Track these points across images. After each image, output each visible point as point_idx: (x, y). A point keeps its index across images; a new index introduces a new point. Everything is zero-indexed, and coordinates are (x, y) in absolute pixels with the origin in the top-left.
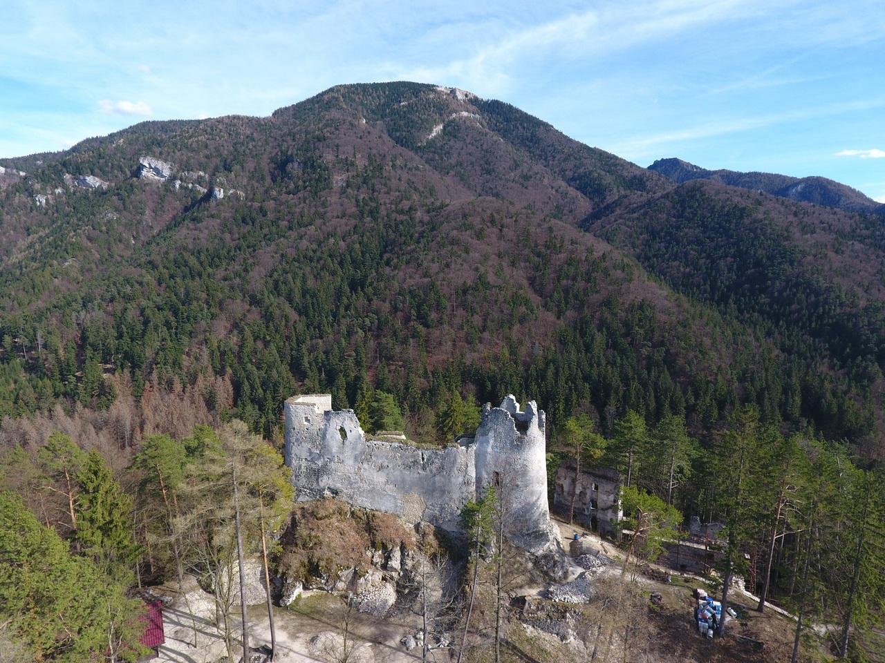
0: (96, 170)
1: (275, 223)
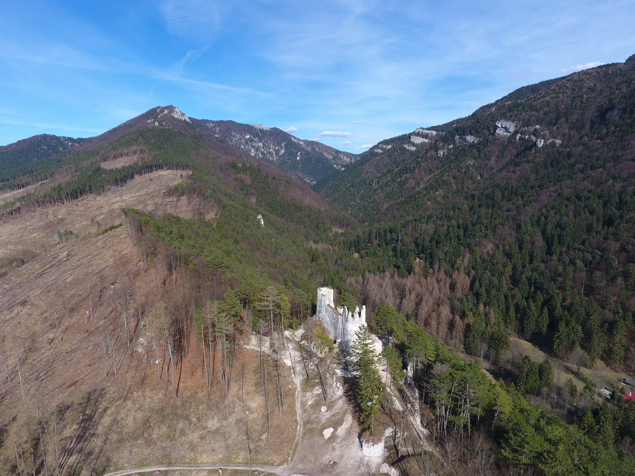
0: (473, 132)
1: (572, 166)
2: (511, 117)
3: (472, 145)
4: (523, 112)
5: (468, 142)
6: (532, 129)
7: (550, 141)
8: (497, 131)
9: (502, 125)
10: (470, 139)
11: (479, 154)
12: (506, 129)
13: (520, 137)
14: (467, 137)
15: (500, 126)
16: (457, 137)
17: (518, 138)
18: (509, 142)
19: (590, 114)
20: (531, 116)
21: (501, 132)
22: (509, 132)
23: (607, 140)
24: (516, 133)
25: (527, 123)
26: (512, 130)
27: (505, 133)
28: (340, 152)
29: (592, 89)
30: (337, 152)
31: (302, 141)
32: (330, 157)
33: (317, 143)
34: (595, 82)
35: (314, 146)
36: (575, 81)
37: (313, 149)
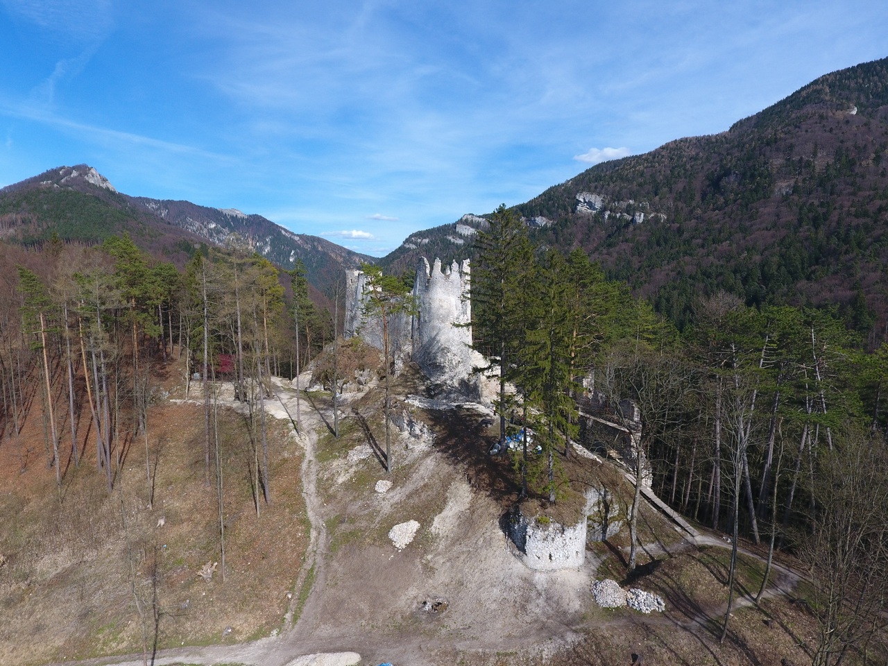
0: (545, 211)
1: (687, 242)
2: (596, 187)
3: (544, 229)
4: (611, 183)
5: (539, 226)
6: (624, 204)
7: (652, 215)
8: (579, 208)
9: (584, 199)
10: (541, 221)
11: (556, 238)
12: (590, 205)
13: (609, 216)
14: (536, 219)
15: (582, 200)
16: (523, 219)
17: (606, 217)
18: (595, 222)
19: (698, 183)
20: (621, 188)
21: (583, 209)
22: (595, 209)
23: (728, 209)
24: (604, 209)
25: (618, 197)
26: (598, 205)
27: (589, 211)
28: (354, 254)
29: (695, 158)
30: (350, 253)
31: (298, 235)
32: (340, 260)
33: (319, 240)
34: (697, 151)
35: (316, 244)
36: (671, 149)
37: (314, 248)
